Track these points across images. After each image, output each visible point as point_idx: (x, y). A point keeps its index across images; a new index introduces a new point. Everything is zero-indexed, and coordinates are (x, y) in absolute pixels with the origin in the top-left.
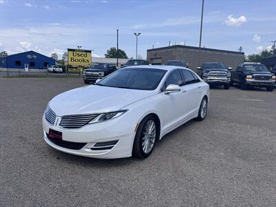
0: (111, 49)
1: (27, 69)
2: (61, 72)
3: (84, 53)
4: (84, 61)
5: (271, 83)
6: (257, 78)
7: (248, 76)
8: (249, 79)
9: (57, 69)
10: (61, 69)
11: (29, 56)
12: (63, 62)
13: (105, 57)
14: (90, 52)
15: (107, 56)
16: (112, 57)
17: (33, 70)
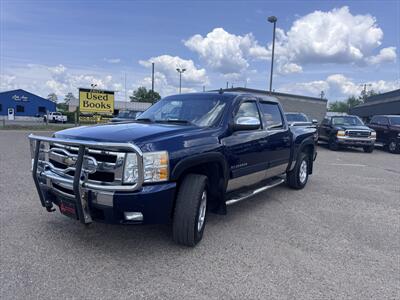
0: (140, 89)
1: (11, 117)
2: (64, 122)
3: (103, 95)
4: (103, 106)
5: (370, 142)
6: (351, 134)
7: (339, 132)
8: (342, 136)
9: (59, 118)
10: (65, 118)
11: (16, 97)
12: (66, 107)
13: (129, 100)
14: (112, 93)
15: (133, 100)
16: (140, 101)
17: (21, 118)
